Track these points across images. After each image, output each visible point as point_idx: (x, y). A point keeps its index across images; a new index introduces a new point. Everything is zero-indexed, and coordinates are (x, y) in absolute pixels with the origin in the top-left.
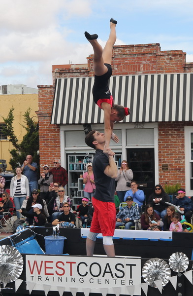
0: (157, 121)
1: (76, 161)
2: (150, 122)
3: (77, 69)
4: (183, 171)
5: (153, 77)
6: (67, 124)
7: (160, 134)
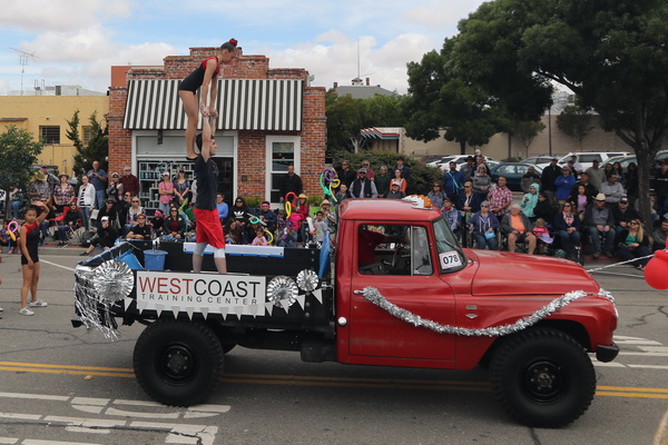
0: (238, 129)
1: (148, 170)
2: (231, 129)
3: (152, 71)
4: (264, 183)
5: (234, 82)
6: (141, 129)
7: (240, 143)
